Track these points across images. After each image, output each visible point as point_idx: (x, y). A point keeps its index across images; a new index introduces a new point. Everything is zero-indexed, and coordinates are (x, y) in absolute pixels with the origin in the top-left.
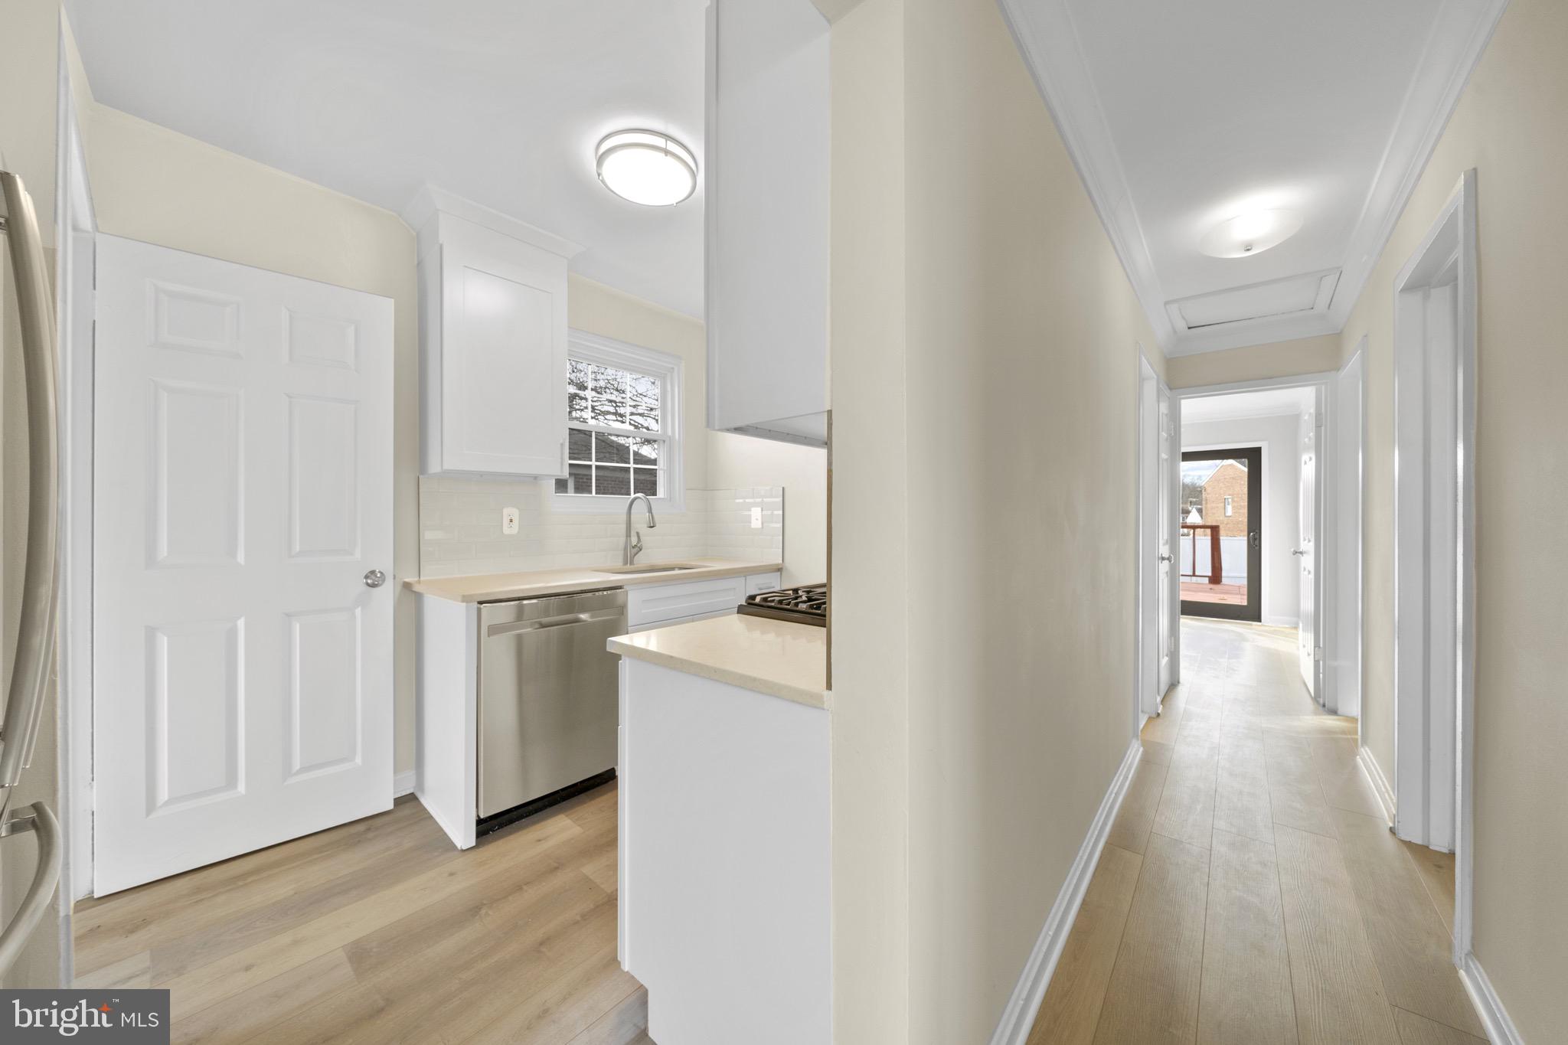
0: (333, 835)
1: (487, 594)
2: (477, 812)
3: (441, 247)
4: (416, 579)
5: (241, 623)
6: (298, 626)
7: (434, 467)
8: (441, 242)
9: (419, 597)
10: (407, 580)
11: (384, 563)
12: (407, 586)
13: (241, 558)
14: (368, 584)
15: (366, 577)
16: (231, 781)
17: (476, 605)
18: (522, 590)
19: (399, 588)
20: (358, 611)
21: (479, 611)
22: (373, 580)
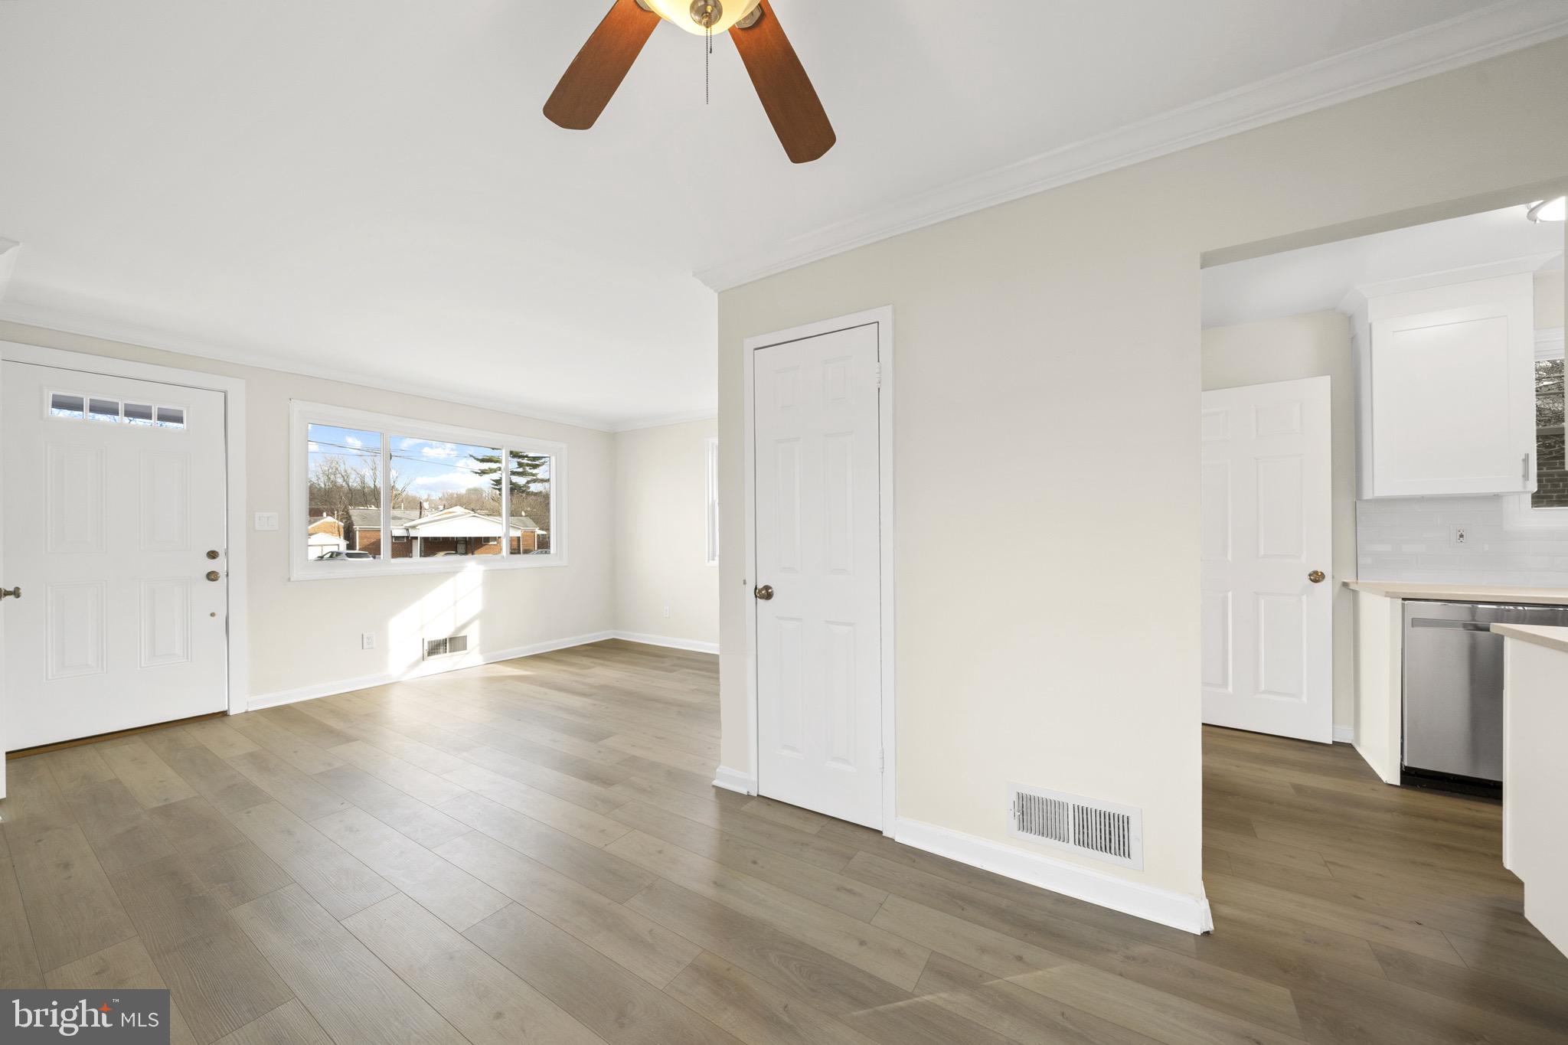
0: (1285, 741)
1: (1416, 594)
2: (1402, 760)
3: (1370, 325)
4: (1355, 581)
5: (1230, 594)
6: (1263, 601)
7: (1367, 494)
8: (1369, 321)
9: (1355, 592)
10: (1345, 581)
11: (1326, 568)
12: (1345, 585)
13: (1229, 558)
14: (1311, 579)
15: (1310, 575)
16: (1225, 684)
17: (1400, 601)
18: (1451, 594)
19: (1338, 586)
20: (1304, 597)
21: (1403, 605)
22: (1316, 577)
